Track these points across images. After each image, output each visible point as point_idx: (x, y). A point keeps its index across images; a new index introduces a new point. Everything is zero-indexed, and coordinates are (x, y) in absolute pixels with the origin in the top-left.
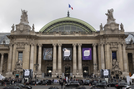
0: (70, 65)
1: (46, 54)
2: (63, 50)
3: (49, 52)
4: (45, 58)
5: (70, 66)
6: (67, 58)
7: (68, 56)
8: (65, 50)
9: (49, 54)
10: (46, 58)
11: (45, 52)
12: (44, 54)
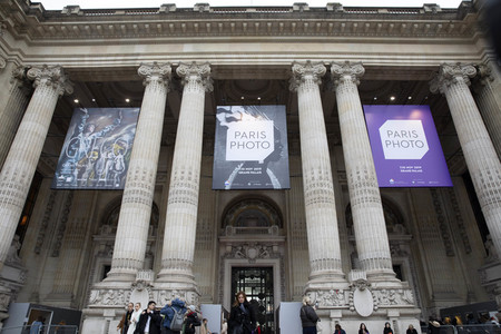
0: (273, 255)
1: (82, 148)
2: (221, 117)
3: (110, 133)
4: (68, 176)
5: (266, 262)
6: (249, 171)
7: (260, 155)
8: (229, 120)
9: (108, 145)
10: (82, 171)
11: (84, 132)
12: (70, 149)
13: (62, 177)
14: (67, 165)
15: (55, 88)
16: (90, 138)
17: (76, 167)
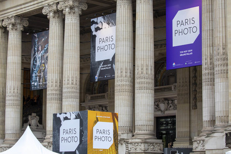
2: (93, 28)
6: (105, 68)
11: (38, 51)
12: (34, 64)
13: (33, 83)
14: (34, 75)
15: (16, 30)
16: (40, 55)
17: (38, 76)
